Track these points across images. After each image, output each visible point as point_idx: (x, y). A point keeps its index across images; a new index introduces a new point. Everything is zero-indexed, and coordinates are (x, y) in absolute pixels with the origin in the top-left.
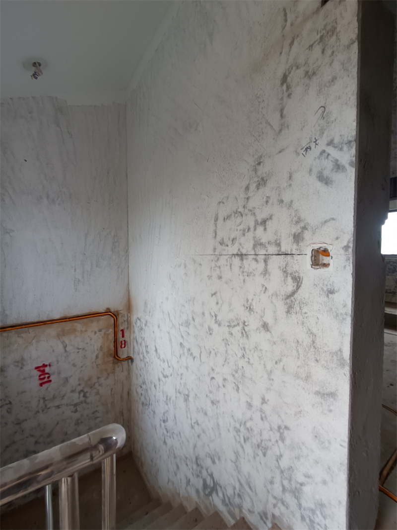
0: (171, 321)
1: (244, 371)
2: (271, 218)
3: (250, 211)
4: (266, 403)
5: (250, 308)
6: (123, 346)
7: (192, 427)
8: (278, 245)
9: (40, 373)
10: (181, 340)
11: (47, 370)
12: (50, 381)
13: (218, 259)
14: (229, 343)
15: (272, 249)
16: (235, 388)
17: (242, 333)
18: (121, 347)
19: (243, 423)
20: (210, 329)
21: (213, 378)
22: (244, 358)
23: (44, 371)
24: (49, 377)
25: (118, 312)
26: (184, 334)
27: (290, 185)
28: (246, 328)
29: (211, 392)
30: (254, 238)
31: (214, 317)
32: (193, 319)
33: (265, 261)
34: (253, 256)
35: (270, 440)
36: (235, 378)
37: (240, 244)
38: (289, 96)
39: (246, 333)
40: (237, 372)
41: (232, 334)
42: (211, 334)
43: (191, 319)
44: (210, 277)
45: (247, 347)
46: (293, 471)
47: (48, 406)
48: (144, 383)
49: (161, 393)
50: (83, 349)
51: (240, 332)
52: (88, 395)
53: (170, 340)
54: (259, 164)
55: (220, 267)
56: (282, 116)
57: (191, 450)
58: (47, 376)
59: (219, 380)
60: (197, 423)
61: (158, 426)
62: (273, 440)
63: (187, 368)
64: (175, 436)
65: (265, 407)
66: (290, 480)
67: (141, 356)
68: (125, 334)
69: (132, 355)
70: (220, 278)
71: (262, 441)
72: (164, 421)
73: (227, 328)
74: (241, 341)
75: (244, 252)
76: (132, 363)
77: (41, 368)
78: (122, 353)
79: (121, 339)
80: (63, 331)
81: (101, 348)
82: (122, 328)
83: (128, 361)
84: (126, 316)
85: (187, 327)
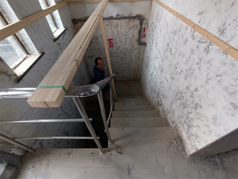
1: (194, 72)
4: (197, 91)
5: (223, 31)
6: (143, 37)
7: (160, 83)
9: (109, 42)
10: (169, 42)
11: (112, 41)
12: (113, 46)
14: (194, 53)
16: (185, 77)
17: (205, 49)
19: (181, 93)
20: (186, 40)
21: (176, 68)
22: (198, 65)
25: (144, 17)
26: (171, 39)
28: (210, 47)
29: (173, 73)
31: (193, 32)
32: (180, 30)
35: (189, 106)
36: (187, 73)
39: (208, 49)
40: (190, 70)
41: (198, 47)
43: (178, 30)
45: (203, 59)
46: (193, 120)
49: (153, 64)
50: (126, 35)
51: (205, 47)
52: (126, 55)
53: (164, 40)
57: (158, 90)
58: (112, 44)
59: (179, 70)
61: (149, 76)
62: (191, 106)
63: (167, 58)
64: (154, 82)
65: (195, 93)
66: (189, 122)
67: (150, 44)
68: (145, 31)
69: (146, 42)
71: (185, 103)
72: (151, 75)
73: (198, 42)
74: (202, 54)
76: (146, 46)
77: (110, 40)
78: (143, 40)
79: (143, 33)
80: (118, 24)
81: (133, 36)
82: (144, 27)
83: (144, 45)
84: (147, 20)
85: (175, 34)
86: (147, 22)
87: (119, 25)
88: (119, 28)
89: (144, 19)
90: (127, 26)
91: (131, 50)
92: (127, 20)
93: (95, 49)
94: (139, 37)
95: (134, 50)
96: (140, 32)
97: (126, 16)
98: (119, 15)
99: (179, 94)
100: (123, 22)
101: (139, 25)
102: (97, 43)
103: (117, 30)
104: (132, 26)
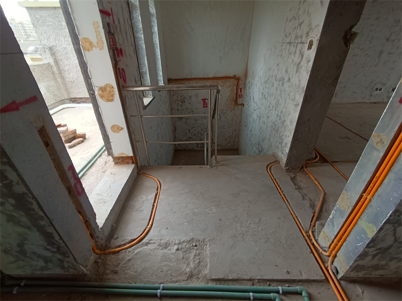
0: (261, 81)
1: (279, 101)
2: (303, 22)
3: (299, 17)
5: (287, 71)
6: (240, 97)
7: (260, 130)
10: (263, 91)
13: (283, 45)
14: (277, 90)
15: (299, 41)
16: (275, 109)
17: (282, 84)
21: (270, 107)
22: (280, 95)
23: (205, 101)
25: (239, 77)
28: (284, 81)
29: (268, 113)
30: (296, 33)
31: (276, 77)
33: (296, 46)
34: (293, 44)
36: (276, 105)
37: (291, 37)
41: (279, 85)
42: (273, 86)
43: (268, 79)
44: (278, 55)
45: (282, 90)
48: (247, 116)
49: (252, 119)
53: (259, 91)
55: (282, 50)
57: (258, 140)
58: (206, 104)
63: (262, 104)
64: (253, 136)
67: (247, 102)
68: (242, 91)
69: (244, 102)
70: (281, 56)
73: (278, 82)
75: (291, 41)
76: (244, 107)
78: (239, 101)
79: (239, 93)
81: (229, 96)
82: (241, 87)
83: (241, 106)
85: (266, 83)
86: (243, 82)
89: (240, 80)
90: (223, 86)
92: (224, 80)
93: (187, 109)
99: (274, 126)
102: (190, 103)
104: (228, 86)
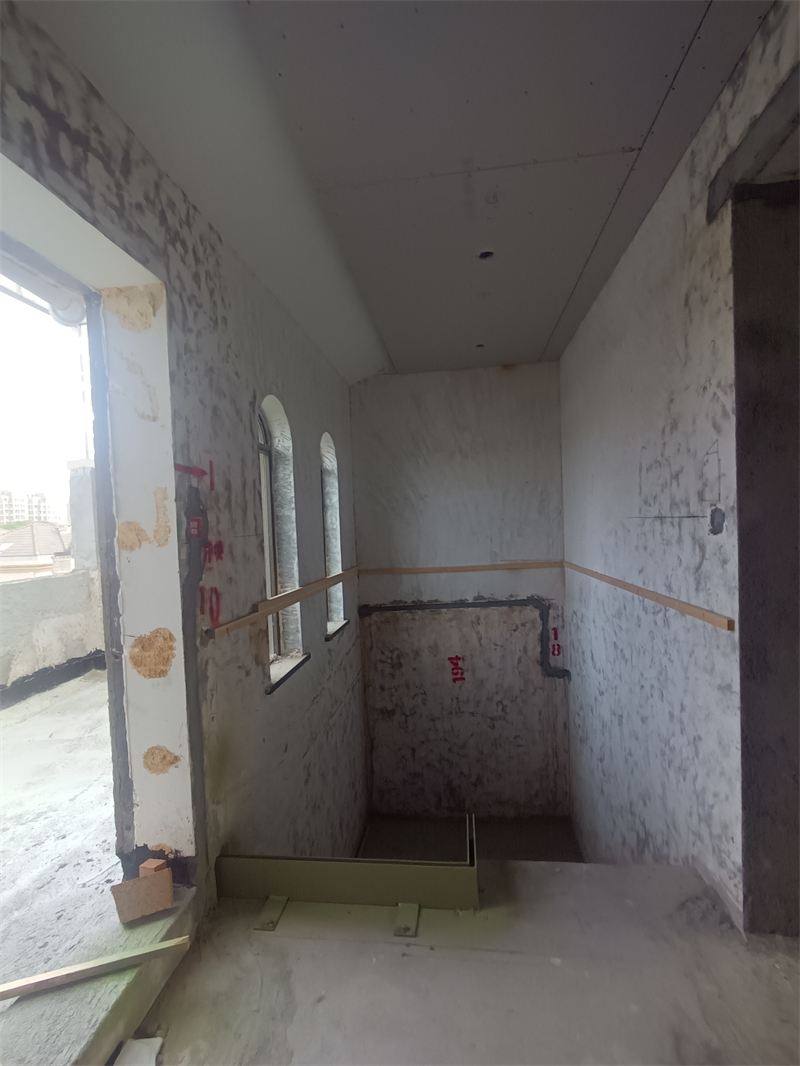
0: (605, 612)
1: (667, 672)
2: (681, 471)
3: (667, 460)
4: (684, 710)
6: (556, 652)
8: (688, 505)
9: (453, 666)
10: (614, 639)
11: (460, 663)
12: (464, 679)
13: (644, 523)
14: (655, 637)
15: (684, 511)
16: (660, 696)
18: (554, 654)
23: (456, 664)
24: (462, 674)
25: (547, 601)
26: (617, 630)
27: (694, 431)
29: (641, 706)
30: (671, 495)
32: (625, 607)
33: (680, 526)
34: (669, 520)
35: (688, 759)
37: (660, 503)
38: (691, 320)
39: (667, 620)
40: (661, 674)
41: (656, 623)
42: (639, 626)
44: (637, 547)
45: (668, 639)
47: (462, 709)
48: (581, 708)
50: (502, 646)
51: (662, 619)
52: (508, 710)
53: (605, 639)
54: (671, 401)
55: (645, 534)
56: (687, 345)
57: (625, 795)
58: (460, 671)
59: (647, 688)
60: (630, 754)
61: (595, 769)
62: (691, 757)
63: (620, 677)
67: (578, 667)
68: (559, 636)
69: (568, 668)
70: (645, 548)
71: (682, 761)
72: (601, 761)
75: (664, 514)
76: (570, 679)
77: (455, 661)
78: (555, 661)
79: (552, 642)
80: (478, 618)
81: (525, 650)
82: (555, 626)
83: (563, 677)
84: (560, 608)
86: (560, 613)
87: (482, 620)
88: (481, 629)
89: (549, 607)
90: (505, 622)
91: (521, 691)
92: (505, 609)
93: (408, 686)
94: (544, 652)
95: (533, 694)
96: (543, 639)
97: (501, 599)
98: (483, 598)
100: (494, 613)
101: (539, 619)
102: (414, 669)
103: (478, 633)
104: (519, 623)
